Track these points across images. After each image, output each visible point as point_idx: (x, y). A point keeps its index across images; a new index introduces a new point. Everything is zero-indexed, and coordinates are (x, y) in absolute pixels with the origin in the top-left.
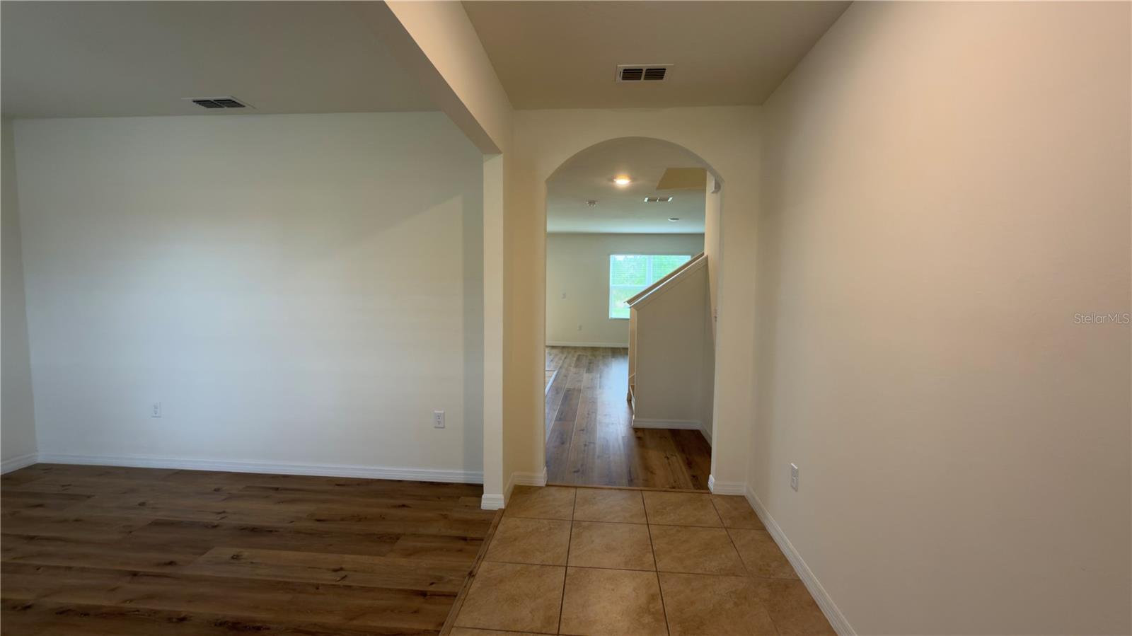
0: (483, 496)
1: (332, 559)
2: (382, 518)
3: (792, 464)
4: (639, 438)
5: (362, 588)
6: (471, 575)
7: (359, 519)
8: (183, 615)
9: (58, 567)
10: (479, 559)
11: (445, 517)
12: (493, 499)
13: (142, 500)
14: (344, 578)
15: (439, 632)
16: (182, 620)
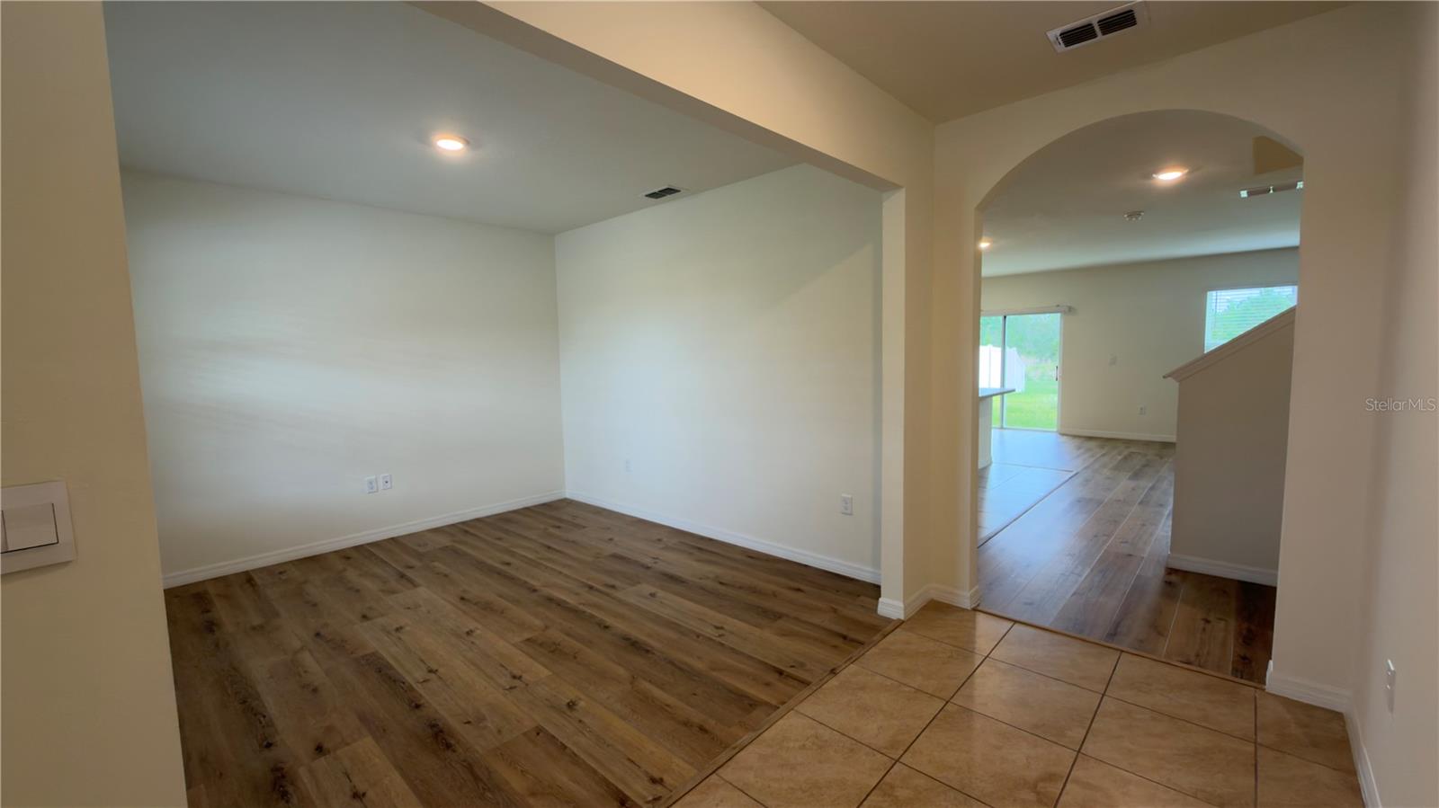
0: (880, 600)
1: (719, 618)
2: (774, 595)
3: (1389, 662)
4: (1169, 583)
5: (732, 649)
6: (833, 672)
7: (754, 590)
8: (607, 624)
9: (555, 570)
10: (849, 659)
11: (835, 611)
12: (891, 606)
13: (611, 536)
14: (720, 636)
15: (778, 708)
16: (606, 627)
